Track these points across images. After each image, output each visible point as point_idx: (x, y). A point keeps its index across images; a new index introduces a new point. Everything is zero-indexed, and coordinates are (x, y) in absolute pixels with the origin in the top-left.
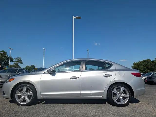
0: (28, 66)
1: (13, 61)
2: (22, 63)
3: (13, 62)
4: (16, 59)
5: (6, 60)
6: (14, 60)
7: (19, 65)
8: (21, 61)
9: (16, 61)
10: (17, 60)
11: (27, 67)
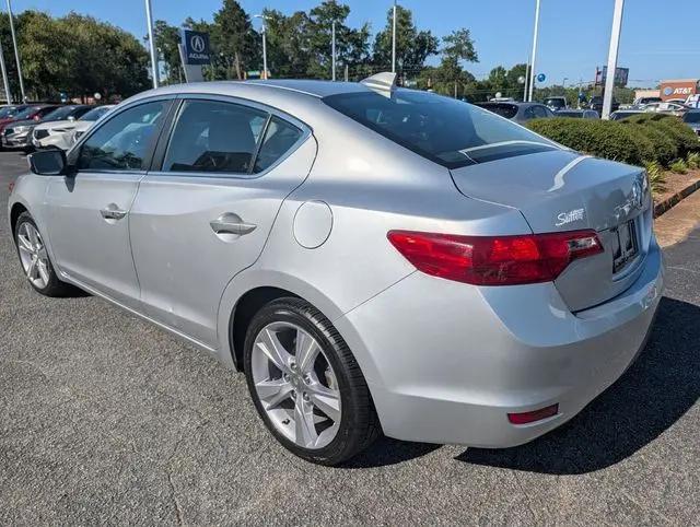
0: (500, 68)
1: (438, 49)
2: (471, 56)
3: (437, 53)
4: (449, 39)
5: (411, 47)
6: (442, 46)
7: (459, 70)
8: (469, 45)
9: (449, 51)
10: (452, 45)
11: (494, 72)
